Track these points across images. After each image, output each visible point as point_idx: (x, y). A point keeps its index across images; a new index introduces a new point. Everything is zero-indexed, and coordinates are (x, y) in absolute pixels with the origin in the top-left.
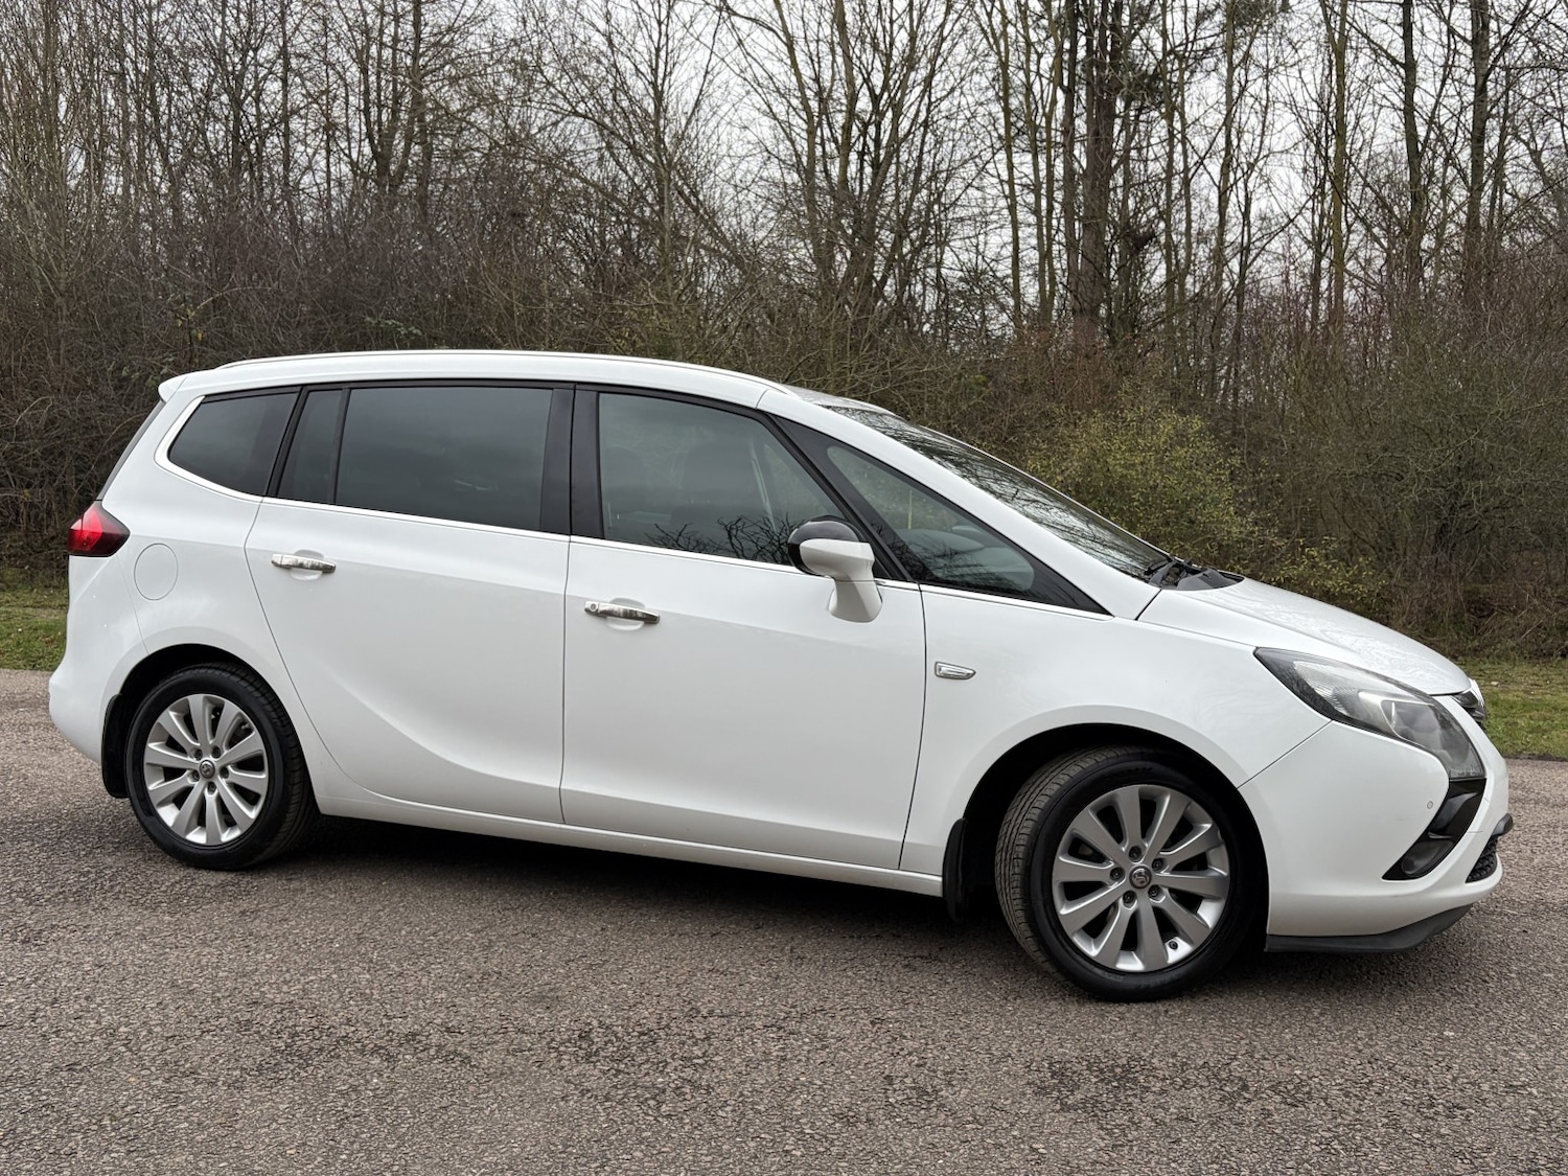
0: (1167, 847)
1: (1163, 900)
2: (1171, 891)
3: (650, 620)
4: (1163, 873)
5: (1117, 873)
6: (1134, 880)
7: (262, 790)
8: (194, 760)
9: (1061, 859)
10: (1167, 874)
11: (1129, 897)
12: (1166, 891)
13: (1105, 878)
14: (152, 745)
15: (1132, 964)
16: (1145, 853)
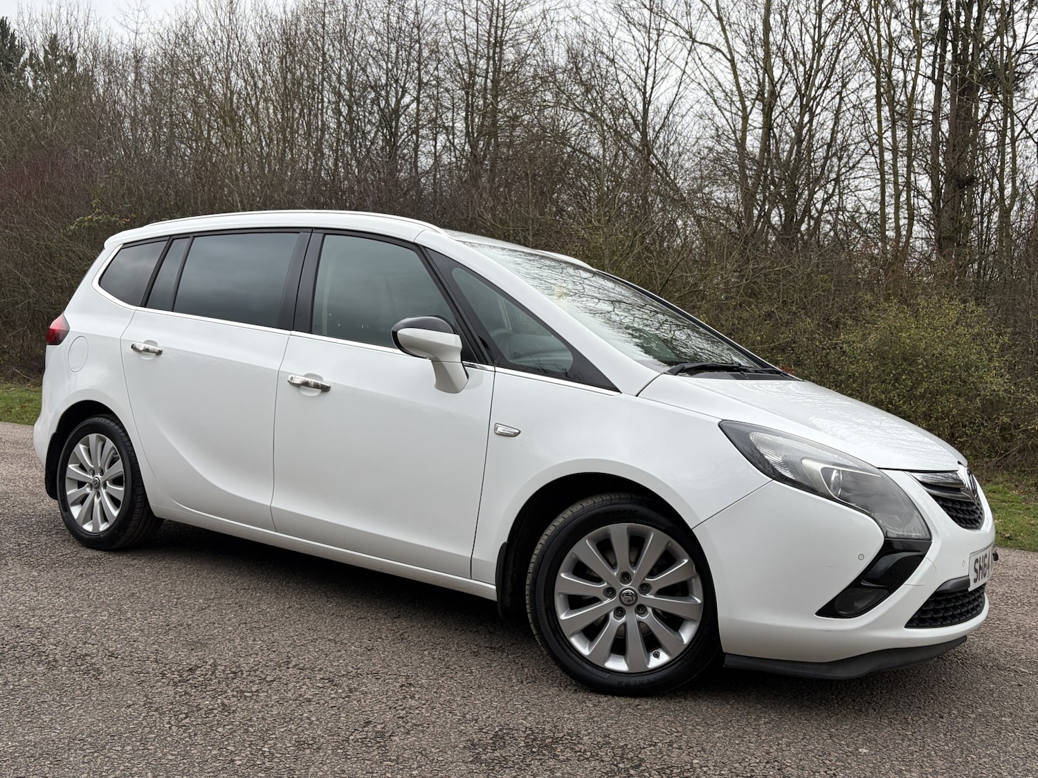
0: (652, 574)
1: (648, 618)
2: (654, 611)
3: (325, 389)
4: (649, 596)
5: (610, 592)
6: (623, 598)
7: (121, 498)
8: (91, 477)
9: (563, 575)
10: (652, 597)
11: (620, 612)
12: (650, 610)
13: (600, 595)
14: (70, 466)
15: (618, 664)
16: (633, 578)
